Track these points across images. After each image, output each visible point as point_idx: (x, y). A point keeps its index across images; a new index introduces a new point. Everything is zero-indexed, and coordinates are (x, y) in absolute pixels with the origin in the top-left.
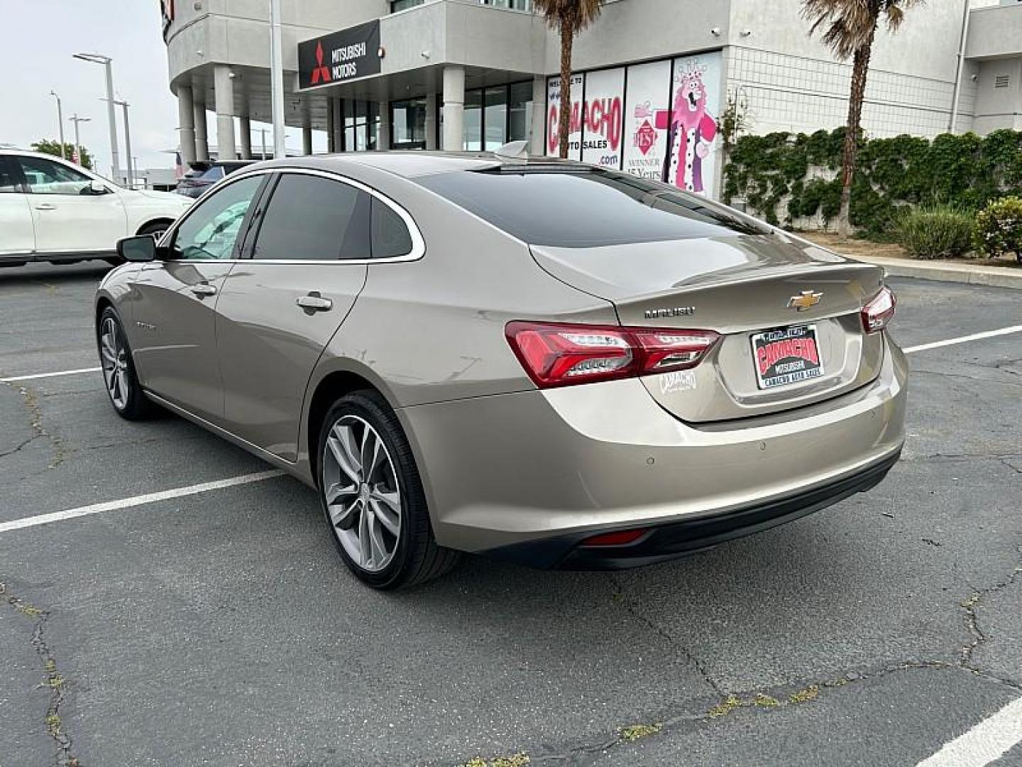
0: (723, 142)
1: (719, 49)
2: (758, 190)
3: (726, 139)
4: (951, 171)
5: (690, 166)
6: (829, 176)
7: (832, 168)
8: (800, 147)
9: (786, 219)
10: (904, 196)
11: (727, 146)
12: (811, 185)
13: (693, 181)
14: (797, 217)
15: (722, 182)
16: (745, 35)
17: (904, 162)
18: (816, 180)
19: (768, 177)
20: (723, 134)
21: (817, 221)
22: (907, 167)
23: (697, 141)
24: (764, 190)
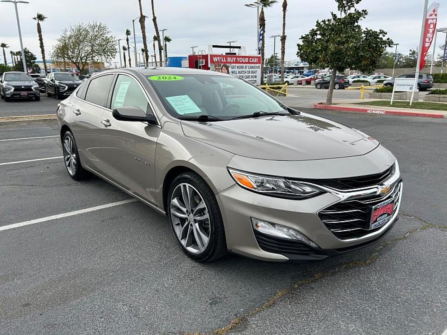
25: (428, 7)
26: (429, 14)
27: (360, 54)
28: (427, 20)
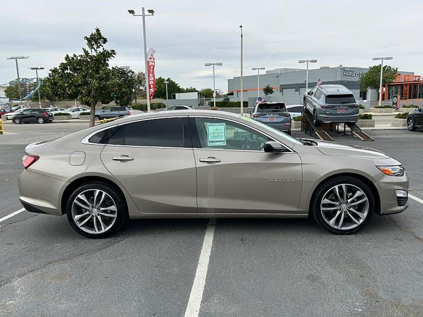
25: (147, 52)
26: (148, 58)
27: (123, 90)
28: (148, 62)
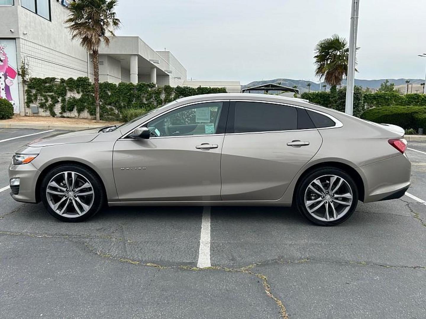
0: (22, 80)
1: (15, 39)
2: (44, 101)
3: (23, 79)
4: (128, 96)
5: (3, 89)
6: (78, 96)
7: (78, 93)
8: (62, 84)
9: (60, 113)
10: (110, 104)
11: (24, 82)
12: (70, 99)
13: (6, 96)
14: (65, 112)
15: (24, 97)
16: (25, 34)
17: (108, 92)
18: (72, 97)
19: (49, 95)
20: (22, 76)
21: (75, 113)
22: (110, 94)
23: (6, 78)
24: (47, 101)
